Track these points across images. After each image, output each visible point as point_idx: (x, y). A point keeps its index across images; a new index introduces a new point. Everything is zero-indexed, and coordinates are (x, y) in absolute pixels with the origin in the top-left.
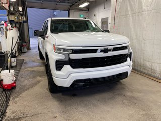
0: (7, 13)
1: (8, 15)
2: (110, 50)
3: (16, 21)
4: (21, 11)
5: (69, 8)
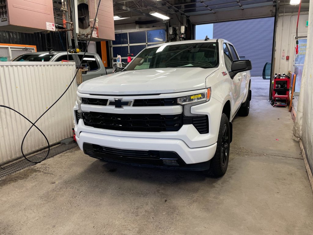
0: (166, 39)
2: (126, 104)
4: (183, 34)
5: (274, 11)
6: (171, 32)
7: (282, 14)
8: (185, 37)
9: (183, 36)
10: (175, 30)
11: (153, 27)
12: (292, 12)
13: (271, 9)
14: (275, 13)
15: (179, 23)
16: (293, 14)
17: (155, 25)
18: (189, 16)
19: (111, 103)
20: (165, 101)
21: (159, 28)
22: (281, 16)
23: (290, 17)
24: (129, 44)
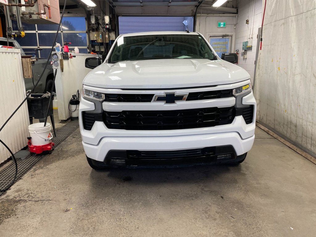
0: (87, 29)
1: (88, 32)
2: (180, 98)
3: (100, 41)
4: (107, 24)
5: (195, 11)
6: (93, 21)
7: (200, 15)
8: (110, 28)
9: (108, 27)
10: (97, 19)
11: (68, 13)
12: (208, 14)
13: (193, 9)
14: (195, 13)
15: (102, 13)
16: (209, 15)
17: (71, 12)
18: (115, 6)
19: (160, 99)
20: (222, 92)
21: (77, 15)
22: (199, 16)
23: (205, 17)
24: (37, 31)
